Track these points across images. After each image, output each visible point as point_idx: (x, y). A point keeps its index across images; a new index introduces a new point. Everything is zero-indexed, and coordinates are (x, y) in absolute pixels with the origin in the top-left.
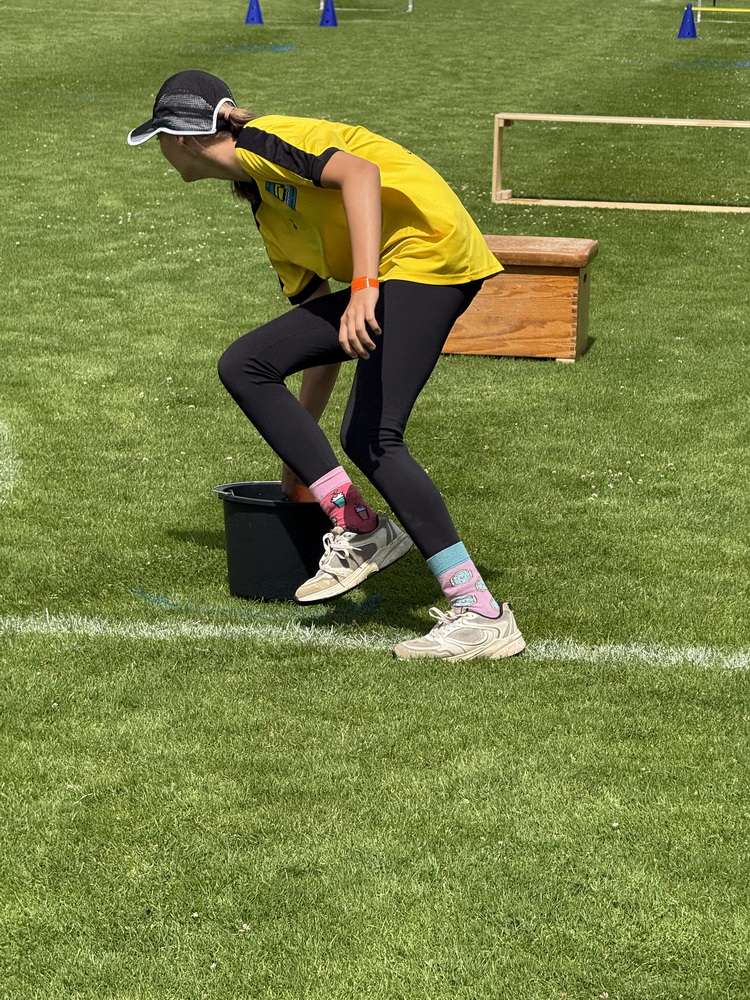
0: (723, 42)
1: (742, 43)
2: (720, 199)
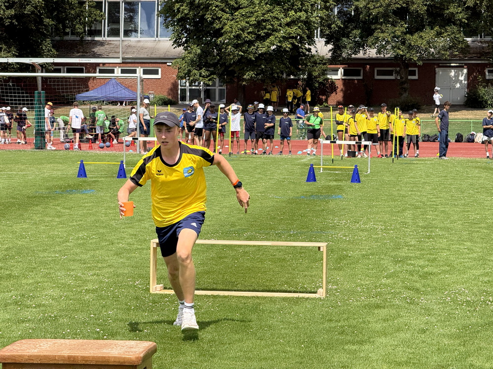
0: (330, 184)
1: (340, 184)
2: (289, 287)
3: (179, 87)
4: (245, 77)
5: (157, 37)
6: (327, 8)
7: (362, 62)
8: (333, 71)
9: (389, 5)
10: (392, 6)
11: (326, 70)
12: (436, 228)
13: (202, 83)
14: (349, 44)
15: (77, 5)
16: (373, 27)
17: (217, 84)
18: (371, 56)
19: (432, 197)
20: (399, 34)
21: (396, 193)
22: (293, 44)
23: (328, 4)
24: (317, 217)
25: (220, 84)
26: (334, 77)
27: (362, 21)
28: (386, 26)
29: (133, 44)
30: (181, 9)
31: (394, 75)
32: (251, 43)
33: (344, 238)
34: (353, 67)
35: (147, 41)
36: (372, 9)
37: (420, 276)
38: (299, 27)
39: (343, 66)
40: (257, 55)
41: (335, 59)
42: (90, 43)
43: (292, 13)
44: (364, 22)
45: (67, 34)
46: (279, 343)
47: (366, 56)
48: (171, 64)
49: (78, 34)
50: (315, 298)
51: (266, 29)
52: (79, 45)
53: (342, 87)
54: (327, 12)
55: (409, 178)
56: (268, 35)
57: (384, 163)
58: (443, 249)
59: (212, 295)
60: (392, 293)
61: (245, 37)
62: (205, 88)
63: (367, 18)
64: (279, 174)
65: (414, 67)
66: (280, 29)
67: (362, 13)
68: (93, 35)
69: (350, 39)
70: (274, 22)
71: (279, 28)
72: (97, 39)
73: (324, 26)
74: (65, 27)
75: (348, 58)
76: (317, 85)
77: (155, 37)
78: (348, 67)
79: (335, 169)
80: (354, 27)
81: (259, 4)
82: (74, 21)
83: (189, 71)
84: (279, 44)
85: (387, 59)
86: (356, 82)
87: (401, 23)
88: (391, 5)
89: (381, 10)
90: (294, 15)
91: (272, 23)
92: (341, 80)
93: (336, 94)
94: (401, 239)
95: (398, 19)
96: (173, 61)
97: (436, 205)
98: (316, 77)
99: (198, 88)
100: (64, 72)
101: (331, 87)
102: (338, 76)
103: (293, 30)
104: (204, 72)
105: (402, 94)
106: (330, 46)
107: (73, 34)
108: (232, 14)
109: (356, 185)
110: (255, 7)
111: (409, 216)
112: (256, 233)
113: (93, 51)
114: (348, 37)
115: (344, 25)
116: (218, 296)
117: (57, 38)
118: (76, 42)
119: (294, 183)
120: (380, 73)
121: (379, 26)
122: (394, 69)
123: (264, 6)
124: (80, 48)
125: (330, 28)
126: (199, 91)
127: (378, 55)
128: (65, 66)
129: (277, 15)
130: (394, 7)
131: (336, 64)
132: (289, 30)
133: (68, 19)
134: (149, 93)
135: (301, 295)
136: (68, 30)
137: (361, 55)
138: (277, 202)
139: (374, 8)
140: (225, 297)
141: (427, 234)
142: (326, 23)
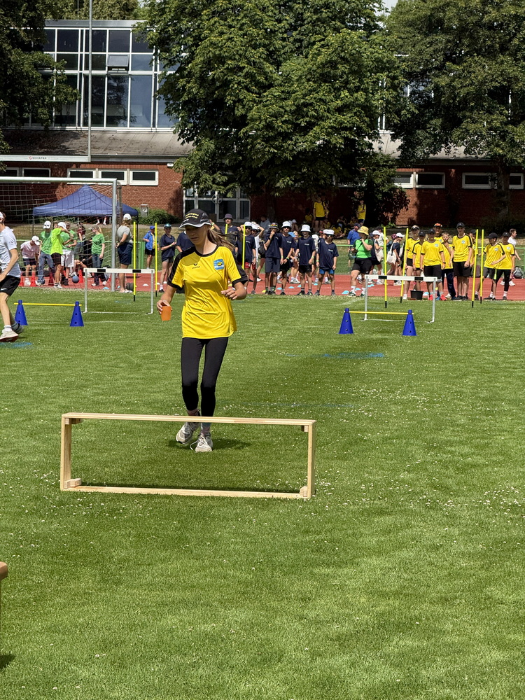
0: (372, 336)
1: (386, 337)
2: (263, 484)
3: (185, 198)
4: (278, 185)
5: (154, 126)
6: (394, 87)
7: (444, 164)
8: (403, 176)
9: (482, 83)
10: (487, 84)
11: (393, 176)
12: (503, 400)
13: (216, 193)
14: (425, 139)
15: (40, 80)
16: (460, 115)
17: (238, 194)
18: (457, 156)
19: (511, 356)
20: (498, 125)
21: (461, 351)
22: (346, 139)
23: (396, 81)
24: (337, 384)
25: (242, 194)
26: (404, 186)
27: (444, 106)
28: (479, 114)
29: (119, 136)
30: (187, 88)
31: (490, 183)
32: (286, 136)
33: (366, 414)
34: (431, 171)
35: (139, 133)
36: (459, 88)
37: (458, 469)
38: (355, 113)
39: (418, 170)
40: (296, 153)
41: (406, 159)
42: (59, 134)
43: (344, 93)
44: (447, 108)
45: (26, 120)
46: (221, 564)
47: (450, 156)
48: (172, 165)
49: (41, 121)
50: (296, 499)
51: (308, 116)
52: (43, 137)
53: (415, 199)
54: (394, 93)
55: (487, 329)
56: (310, 126)
57: (459, 308)
58: (504, 431)
59: (148, 494)
60: (409, 493)
61: (278, 127)
62: (221, 199)
63: (451, 101)
64: (304, 323)
65: (518, 172)
66: (327, 116)
67: (444, 94)
68: (64, 123)
69: (427, 132)
70: (319, 106)
71: (326, 114)
72: (68, 128)
73: (390, 113)
74: (22, 111)
75: (424, 159)
76: (380, 197)
77: (152, 126)
78: (425, 171)
79: (387, 317)
80: (432, 114)
81: (297, 80)
82: (35, 103)
83: (198, 176)
84: (326, 138)
85: (481, 161)
86: (436, 192)
87: (500, 108)
88: (487, 82)
89: (471, 89)
90: (347, 96)
91: (317, 107)
92: (414, 190)
93: (407, 209)
94: (447, 416)
95: (495, 103)
96: (176, 161)
97: (514, 368)
98: (378, 186)
99: (211, 199)
100: (21, 176)
101: (400, 199)
102: (410, 184)
103: (347, 118)
104: (220, 178)
105: (499, 211)
106: (399, 142)
107: (34, 121)
108: (259, 94)
109: (409, 339)
110: (292, 85)
111: (469, 383)
112: (242, 405)
113: (64, 146)
114: (424, 129)
115: (419, 110)
116: (157, 496)
117: (13, 127)
118: (39, 132)
119: (320, 335)
120: (469, 180)
121: (468, 114)
122: (490, 174)
123: (306, 84)
124: (44, 142)
125: (399, 116)
126: (212, 204)
127: (468, 155)
128: (22, 167)
129: (323, 97)
130: (491, 85)
131: (407, 168)
132: (340, 118)
133: (27, 100)
134: (142, 207)
135: (276, 495)
136: (26, 115)
137: (442, 154)
138: (287, 361)
139: (461, 87)
140: (166, 497)
141: (488, 409)
142: (393, 107)
